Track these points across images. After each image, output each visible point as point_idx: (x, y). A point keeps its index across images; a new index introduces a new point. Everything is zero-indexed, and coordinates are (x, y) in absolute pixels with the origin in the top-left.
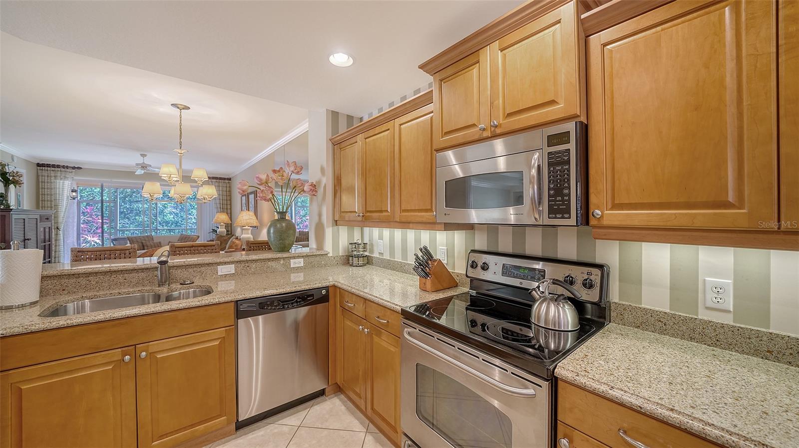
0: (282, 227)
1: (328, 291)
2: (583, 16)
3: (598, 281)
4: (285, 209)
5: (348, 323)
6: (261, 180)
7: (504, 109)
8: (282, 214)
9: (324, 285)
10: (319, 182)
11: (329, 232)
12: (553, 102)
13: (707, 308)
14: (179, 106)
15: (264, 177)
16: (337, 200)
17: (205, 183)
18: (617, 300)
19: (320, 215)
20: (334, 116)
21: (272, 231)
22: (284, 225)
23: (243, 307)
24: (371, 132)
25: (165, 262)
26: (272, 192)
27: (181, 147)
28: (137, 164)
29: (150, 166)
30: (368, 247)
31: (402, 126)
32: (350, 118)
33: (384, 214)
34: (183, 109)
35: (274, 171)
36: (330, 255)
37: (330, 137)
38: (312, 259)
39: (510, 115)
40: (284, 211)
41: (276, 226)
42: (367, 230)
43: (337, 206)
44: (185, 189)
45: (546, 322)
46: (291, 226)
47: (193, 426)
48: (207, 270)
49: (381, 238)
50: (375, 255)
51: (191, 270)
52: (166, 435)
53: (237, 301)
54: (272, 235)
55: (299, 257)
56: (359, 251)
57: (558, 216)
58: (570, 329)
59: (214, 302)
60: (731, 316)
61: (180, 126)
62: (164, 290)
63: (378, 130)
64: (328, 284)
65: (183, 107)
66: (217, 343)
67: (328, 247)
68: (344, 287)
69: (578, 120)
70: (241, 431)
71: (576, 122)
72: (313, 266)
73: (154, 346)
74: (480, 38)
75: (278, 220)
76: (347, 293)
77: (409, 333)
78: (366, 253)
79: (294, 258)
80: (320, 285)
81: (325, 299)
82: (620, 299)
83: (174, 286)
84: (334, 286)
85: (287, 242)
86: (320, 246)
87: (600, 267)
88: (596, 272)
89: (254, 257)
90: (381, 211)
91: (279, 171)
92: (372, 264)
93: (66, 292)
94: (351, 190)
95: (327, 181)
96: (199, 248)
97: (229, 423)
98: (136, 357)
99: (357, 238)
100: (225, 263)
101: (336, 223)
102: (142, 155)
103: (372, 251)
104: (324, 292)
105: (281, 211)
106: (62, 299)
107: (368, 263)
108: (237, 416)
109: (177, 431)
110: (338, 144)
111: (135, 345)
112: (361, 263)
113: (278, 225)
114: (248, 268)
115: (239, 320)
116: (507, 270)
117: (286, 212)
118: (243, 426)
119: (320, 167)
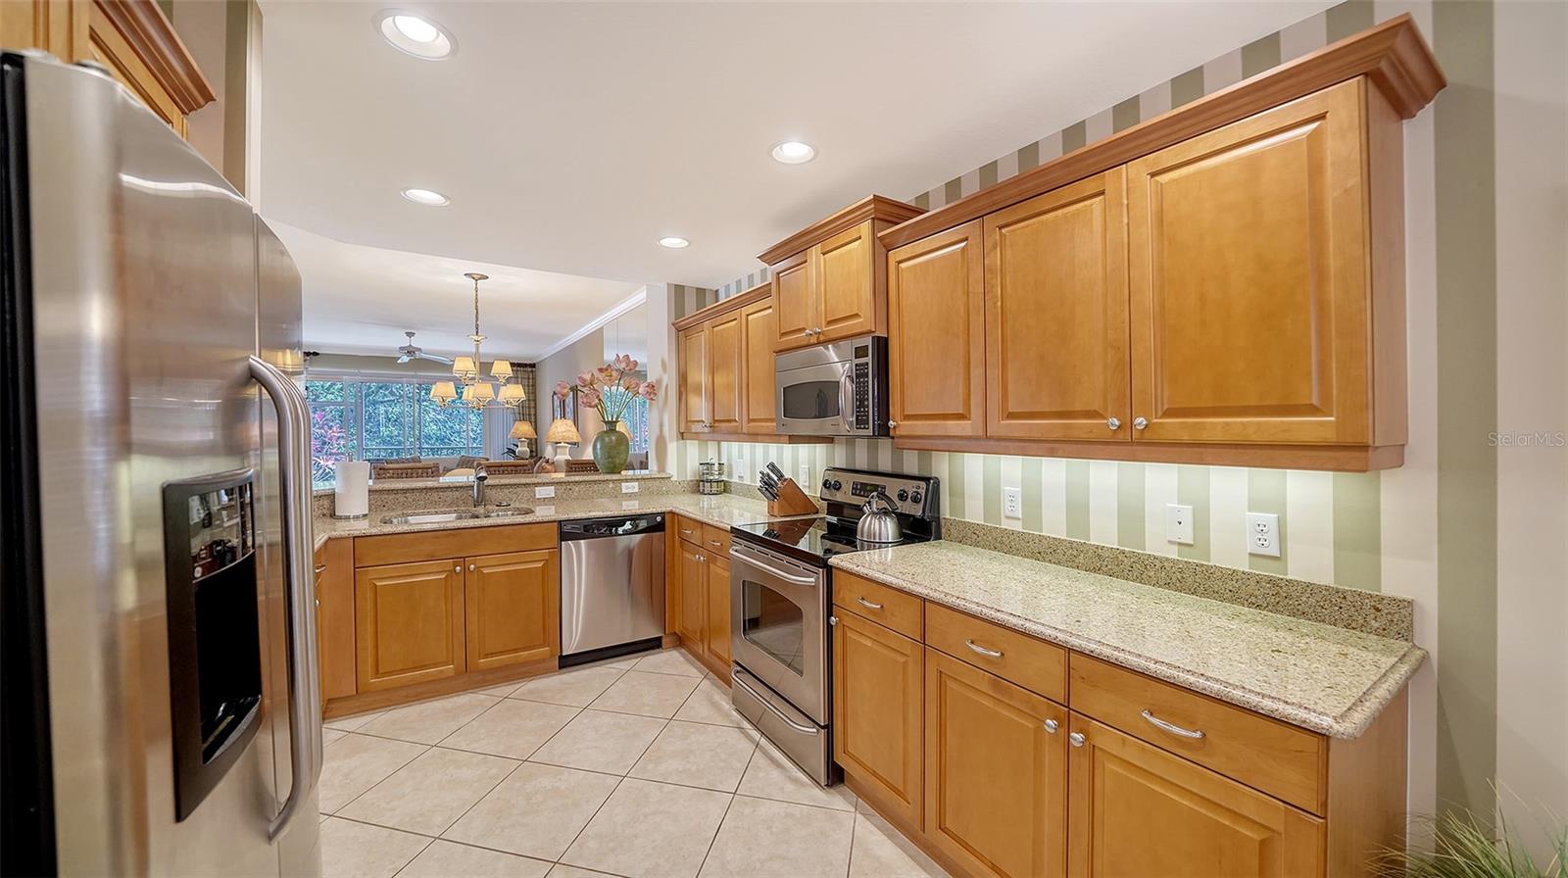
0: (611, 441)
1: (663, 519)
2: (879, 235)
3: (924, 494)
4: (615, 416)
5: (687, 555)
6: (584, 381)
7: (826, 316)
8: (612, 424)
9: (659, 510)
10: (659, 381)
11: (672, 447)
12: (856, 315)
13: (1008, 517)
14: (475, 276)
15: (588, 377)
16: (683, 406)
17: (508, 380)
18: (948, 517)
19: (661, 426)
20: (679, 291)
21: (598, 447)
22: (613, 438)
23: (567, 528)
24: (719, 320)
25: (485, 478)
26: (598, 397)
27: (477, 332)
28: (401, 348)
29: (420, 350)
30: (725, 469)
31: (750, 317)
32: (701, 292)
33: (734, 424)
34: (480, 279)
35: (601, 370)
36: (674, 479)
37: (673, 320)
38: (649, 483)
39: (829, 323)
40: (614, 420)
41: (603, 440)
42: (724, 445)
43: (683, 414)
44: (485, 390)
45: (869, 536)
46: (623, 440)
47: (516, 650)
48: (524, 493)
49: (741, 456)
50: (733, 480)
51: (506, 491)
52: (493, 654)
53: (560, 521)
54: (599, 451)
55: (632, 480)
56: (712, 474)
57: (861, 426)
58: (890, 541)
59: (538, 520)
60: (1020, 523)
61: (477, 302)
62: (481, 510)
63: (726, 318)
64: (664, 510)
65: (481, 276)
66: (540, 565)
67: (672, 469)
68: (682, 512)
69: (874, 335)
70: (564, 670)
71: (874, 337)
72: (651, 493)
73: (481, 561)
74: (804, 239)
75: (606, 432)
76: (685, 519)
78: (724, 478)
79: (627, 481)
80: (654, 511)
81: (659, 527)
82: (951, 515)
83: (489, 507)
84: (672, 513)
85: (618, 461)
86: (662, 468)
87: (927, 480)
88: (923, 484)
89: (577, 478)
90: (729, 421)
91: (606, 370)
92: (731, 493)
93: (385, 508)
94: (698, 390)
95: (669, 380)
96: (509, 469)
97: (552, 656)
98: (465, 569)
99: (712, 456)
100: (544, 484)
101: (682, 436)
102: (408, 334)
103: (730, 475)
104: (659, 519)
105: (610, 420)
106: (388, 515)
107: (725, 491)
108: (561, 651)
109: (502, 653)
110: (682, 331)
111: (464, 558)
112: (714, 489)
113: (607, 439)
114: (572, 490)
115: (562, 542)
116: (856, 489)
117: (617, 421)
118: (568, 662)
119: (660, 363)
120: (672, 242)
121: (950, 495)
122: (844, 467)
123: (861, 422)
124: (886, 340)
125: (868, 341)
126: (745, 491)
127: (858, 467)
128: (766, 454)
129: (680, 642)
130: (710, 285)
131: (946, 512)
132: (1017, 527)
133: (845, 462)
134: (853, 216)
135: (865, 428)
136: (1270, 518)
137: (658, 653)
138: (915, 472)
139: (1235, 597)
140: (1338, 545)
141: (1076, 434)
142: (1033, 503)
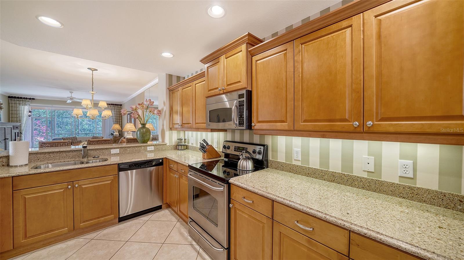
0: (143, 131)
1: (163, 161)
2: (249, 50)
3: (262, 151)
4: (145, 122)
5: (172, 174)
6: (133, 108)
7: (227, 82)
8: (144, 125)
9: (161, 157)
10: (163, 109)
11: (167, 133)
12: (240, 82)
13: (295, 160)
14: (92, 69)
15: (134, 107)
16: (171, 118)
17: (106, 109)
18: (271, 159)
19: (163, 125)
20: (170, 77)
21: (138, 133)
22: (144, 130)
23: (122, 167)
24: (185, 86)
25: (86, 147)
26: (138, 114)
27: (93, 91)
28: (68, 97)
29: (75, 98)
30: (187, 140)
31: (196, 85)
32: (178, 78)
33: (190, 125)
34: (94, 70)
35: (139, 104)
36: (168, 144)
37: (168, 87)
38: (158, 147)
39: (228, 85)
40: (145, 123)
41: (140, 131)
42: (186, 132)
43: (171, 121)
44: (95, 112)
45: (242, 168)
46: (148, 131)
47: (98, 218)
48: (106, 152)
49: (192, 136)
50: (189, 145)
51: (98, 151)
52: (87, 221)
53: (119, 164)
54: (138, 135)
55: (151, 145)
56: (182, 143)
57: (241, 125)
58: (250, 170)
59: (108, 164)
60: (300, 162)
61: (92, 79)
62: (85, 160)
63: (187, 85)
64: (163, 157)
65: (94, 69)
66: (109, 182)
67: (167, 141)
68: (170, 158)
69: (246, 89)
70: (121, 222)
71: (246, 90)
72: (159, 150)
73: (81, 183)
74: (219, 53)
75: (141, 128)
76: (171, 161)
77: (190, 175)
78: (186, 144)
79: (149, 146)
80: (159, 158)
81: (161, 164)
82: (272, 159)
83: (90, 158)
84: (166, 158)
85: (146, 138)
86: (163, 140)
87: (264, 145)
88: (262, 147)
89: (129, 146)
90: (188, 124)
91: (142, 104)
92: (188, 149)
93: (39, 161)
94: (177, 113)
95: (166, 109)
96: (102, 142)
97: (115, 218)
98: (73, 187)
99: (182, 136)
100: (115, 148)
101: (171, 129)
102: (70, 92)
103: (188, 143)
104: (161, 161)
105: (143, 123)
106: (38, 164)
107: (186, 149)
108: (119, 215)
109: (91, 220)
110: (171, 91)
111: (73, 182)
112: (183, 148)
113: (142, 130)
114: (126, 151)
115: (120, 172)
116: (236, 149)
117: (146, 124)
118: (122, 220)
119: (163, 102)
120: (167, 55)
121: (272, 151)
122: (231, 140)
123: (241, 123)
124: (251, 92)
125: (244, 92)
126: (194, 149)
127: (236, 140)
128: (202, 135)
129: (169, 206)
130: (182, 75)
131: (270, 158)
132: (299, 164)
133: (231, 138)
134: (239, 42)
135: (242, 126)
136: (410, 162)
137: (161, 211)
138: (258, 143)
139: (393, 194)
140: (440, 174)
141: (336, 129)
142: (306, 154)
